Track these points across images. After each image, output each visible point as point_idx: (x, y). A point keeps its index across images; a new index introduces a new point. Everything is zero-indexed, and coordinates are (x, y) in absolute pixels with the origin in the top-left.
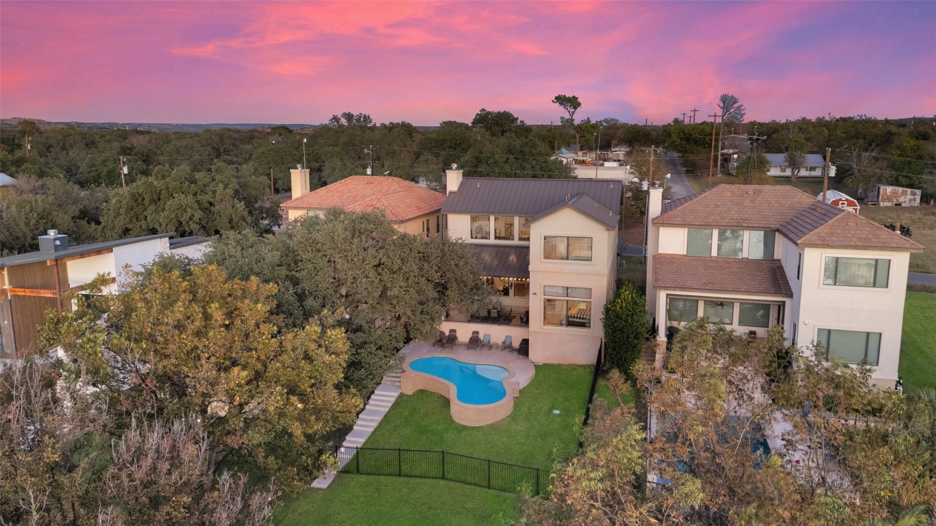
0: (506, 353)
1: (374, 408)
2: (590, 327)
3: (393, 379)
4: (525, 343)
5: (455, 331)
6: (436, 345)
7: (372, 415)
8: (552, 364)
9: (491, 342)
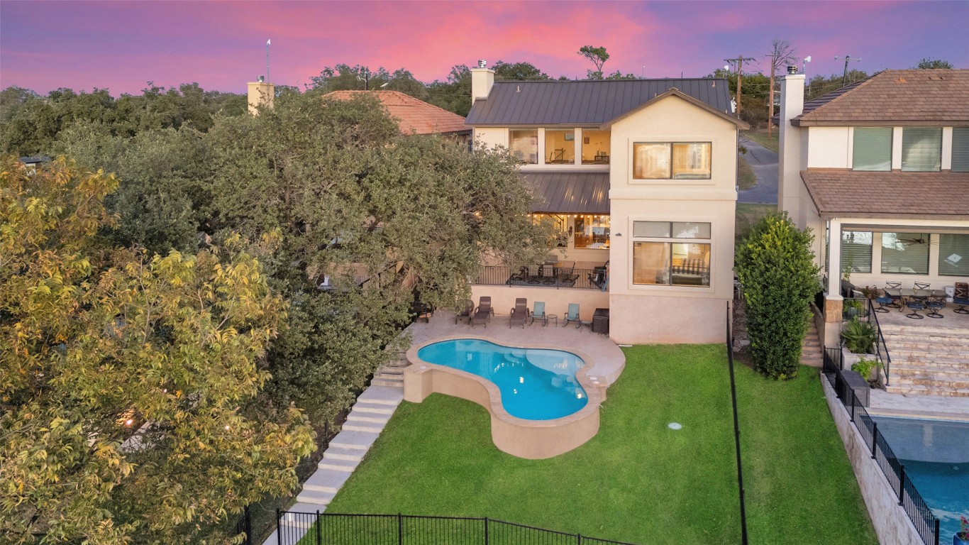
0: (571, 331)
1: (357, 429)
2: (708, 284)
3: (391, 377)
4: (603, 313)
5: (488, 299)
6: (459, 321)
7: (351, 443)
8: (648, 346)
9: (546, 314)
